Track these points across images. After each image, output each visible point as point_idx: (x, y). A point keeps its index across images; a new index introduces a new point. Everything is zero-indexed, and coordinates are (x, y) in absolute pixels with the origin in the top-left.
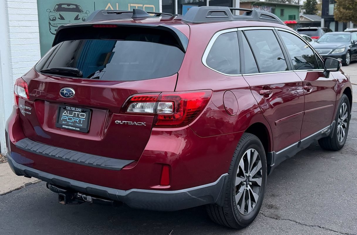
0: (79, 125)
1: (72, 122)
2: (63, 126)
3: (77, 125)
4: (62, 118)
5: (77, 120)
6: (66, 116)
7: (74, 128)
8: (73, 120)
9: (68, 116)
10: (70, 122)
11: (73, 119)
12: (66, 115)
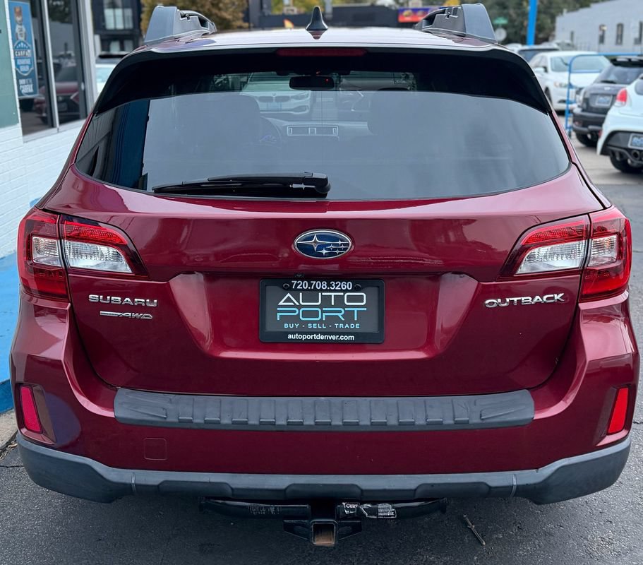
0: (347, 326)
1: (321, 322)
2: (290, 337)
3: (341, 325)
4: (279, 314)
5: (340, 315)
6: (295, 306)
7: (334, 337)
8: (324, 314)
9: (300, 307)
10: (312, 322)
11: (323, 312)
12: (292, 304)
